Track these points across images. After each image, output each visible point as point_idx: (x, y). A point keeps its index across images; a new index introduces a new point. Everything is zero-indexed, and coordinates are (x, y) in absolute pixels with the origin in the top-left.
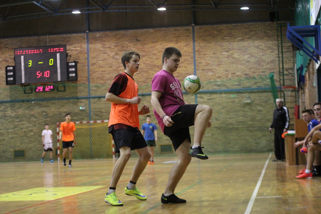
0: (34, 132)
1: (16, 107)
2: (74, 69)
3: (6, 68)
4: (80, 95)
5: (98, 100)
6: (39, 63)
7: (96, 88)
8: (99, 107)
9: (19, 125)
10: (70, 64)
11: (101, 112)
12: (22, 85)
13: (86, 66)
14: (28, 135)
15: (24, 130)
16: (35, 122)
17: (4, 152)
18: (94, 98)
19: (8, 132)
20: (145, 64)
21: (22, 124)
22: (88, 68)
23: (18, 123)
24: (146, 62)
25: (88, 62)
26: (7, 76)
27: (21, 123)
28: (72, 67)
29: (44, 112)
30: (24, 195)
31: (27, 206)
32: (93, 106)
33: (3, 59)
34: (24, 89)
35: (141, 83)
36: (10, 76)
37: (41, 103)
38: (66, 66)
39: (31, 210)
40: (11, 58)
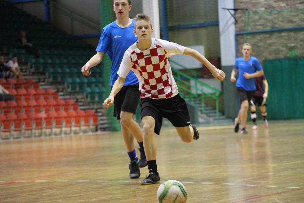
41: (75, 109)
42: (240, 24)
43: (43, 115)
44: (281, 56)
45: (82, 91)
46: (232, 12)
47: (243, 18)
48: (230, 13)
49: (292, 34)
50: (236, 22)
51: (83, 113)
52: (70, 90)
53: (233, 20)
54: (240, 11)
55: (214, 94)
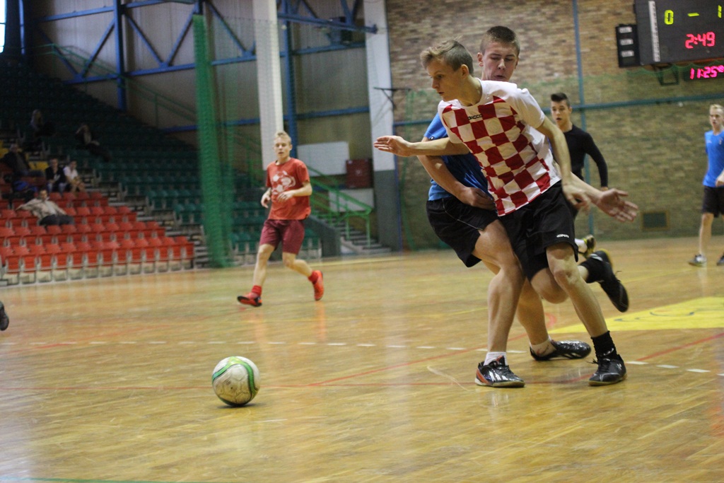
0: (685, 172)
1: (643, 116)
3: (617, 29)
6: (691, 15)
9: (651, 155)
12: (655, 66)
14: (672, 178)
15: (662, 167)
16: (686, 148)
19: (627, 173)
23: (649, 152)
26: (620, 48)
27: (656, 151)
30: (677, 315)
31: (688, 341)
33: (608, 9)
34: (660, 76)
36: (627, 48)
37: (698, 104)
39: (696, 350)
40: (627, 8)
41: (161, 236)
42: (400, 111)
43: (114, 244)
45: (170, 209)
46: (389, 93)
47: (404, 102)
48: (385, 94)
50: (394, 107)
51: (172, 241)
52: (152, 208)
53: (389, 105)
54: (399, 92)
55: (363, 212)
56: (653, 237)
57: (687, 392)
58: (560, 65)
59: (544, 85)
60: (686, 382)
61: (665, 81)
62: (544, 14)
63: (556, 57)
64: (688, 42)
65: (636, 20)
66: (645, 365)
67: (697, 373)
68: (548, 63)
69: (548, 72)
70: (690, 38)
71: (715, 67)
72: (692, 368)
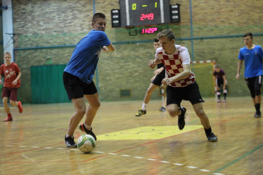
0: (139, 73)
1: (122, 48)
2: (176, 12)
3: (112, 11)
4: (183, 37)
5: (201, 41)
6: (144, 6)
7: (198, 30)
8: (201, 47)
9: (125, 65)
10: (173, 7)
11: (203, 53)
12: (127, 27)
13: (188, 8)
14: (133, 75)
15: (129, 70)
16: (140, 62)
17: (111, 91)
18: (197, 39)
19: (114, 73)
20: (246, 5)
21: (128, 65)
22: (191, 11)
23: (123, 64)
24: (247, 4)
25: (190, 5)
26: (113, 19)
28: (175, 9)
29: (148, 53)
30: (131, 134)
31: (135, 145)
32: (195, 47)
33: (108, 2)
34: (129, 32)
35: (242, 24)
36: (116, 19)
37: (145, 44)
38: (169, 9)
39: (139, 149)
40: (116, 2)
42: (17, 44)
44: (42, 64)
46: (12, 36)
47: (18, 40)
48: (10, 36)
49: (49, 50)
50: (14, 42)
53: (12, 41)
54: (16, 35)
56: (125, 100)
57: (133, 166)
58: (87, 26)
59: (80, 34)
60: (133, 162)
61: (132, 34)
62: (80, 3)
63: (85, 22)
64: (142, 18)
65: (120, 7)
66: (116, 155)
67: (139, 158)
68: (81, 25)
69: (81, 29)
70: (142, 16)
71: (153, 29)
72: (136, 157)
